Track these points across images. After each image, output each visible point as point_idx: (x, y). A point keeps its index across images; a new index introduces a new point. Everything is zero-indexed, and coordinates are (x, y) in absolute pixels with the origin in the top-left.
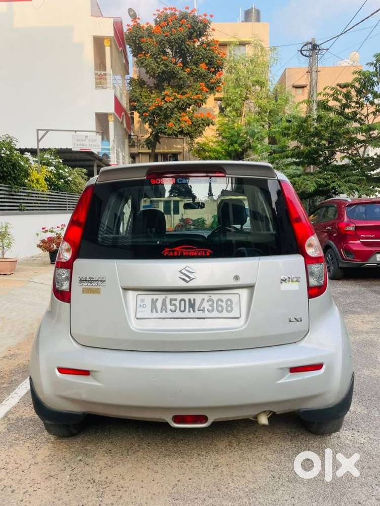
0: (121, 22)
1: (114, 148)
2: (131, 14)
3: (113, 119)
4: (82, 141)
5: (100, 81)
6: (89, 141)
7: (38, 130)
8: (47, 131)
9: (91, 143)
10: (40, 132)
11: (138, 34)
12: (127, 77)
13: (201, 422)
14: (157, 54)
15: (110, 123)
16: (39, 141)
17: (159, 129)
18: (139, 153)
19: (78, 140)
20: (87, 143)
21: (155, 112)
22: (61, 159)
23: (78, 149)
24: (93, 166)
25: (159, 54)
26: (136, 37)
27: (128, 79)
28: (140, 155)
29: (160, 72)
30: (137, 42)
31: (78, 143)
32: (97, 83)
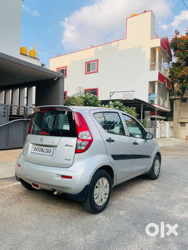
0: (167, 39)
1: (156, 97)
2: (176, 33)
3: (157, 84)
4: (126, 95)
5: (153, 67)
6: (129, 95)
7: (111, 92)
8: (114, 92)
9: (130, 96)
10: (111, 93)
11: (175, 42)
12: (171, 62)
13: (37, 187)
14: (184, 50)
15: (156, 85)
16: (111, 96)
17: (183, 86)
18: (176, 98)
19: (125, 95)
20: (128, 96)
21: (181, 78)
22: (122, 103)
23: (125, 99)
24: (141, 106)
25: (185, 50)
26: (174, 43)
27: (171, 64)
28: (176, 100)
29: (185, 58)
30: (175, 46)
31: (125, 96)
32: (151, 68)
